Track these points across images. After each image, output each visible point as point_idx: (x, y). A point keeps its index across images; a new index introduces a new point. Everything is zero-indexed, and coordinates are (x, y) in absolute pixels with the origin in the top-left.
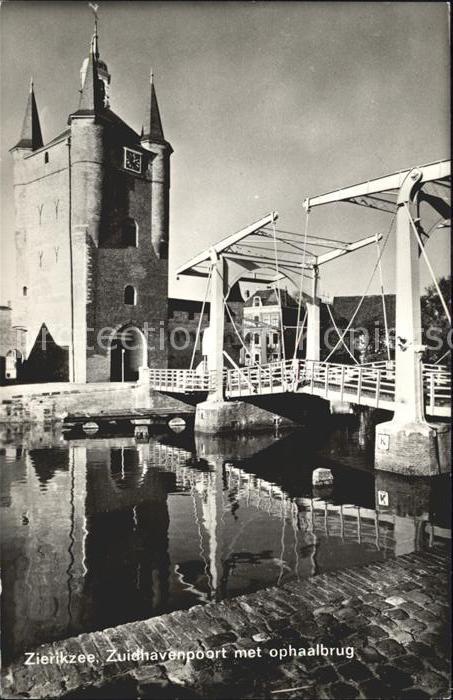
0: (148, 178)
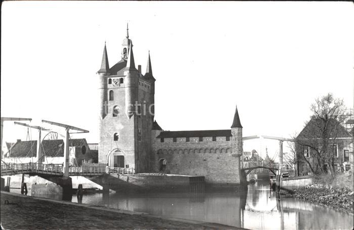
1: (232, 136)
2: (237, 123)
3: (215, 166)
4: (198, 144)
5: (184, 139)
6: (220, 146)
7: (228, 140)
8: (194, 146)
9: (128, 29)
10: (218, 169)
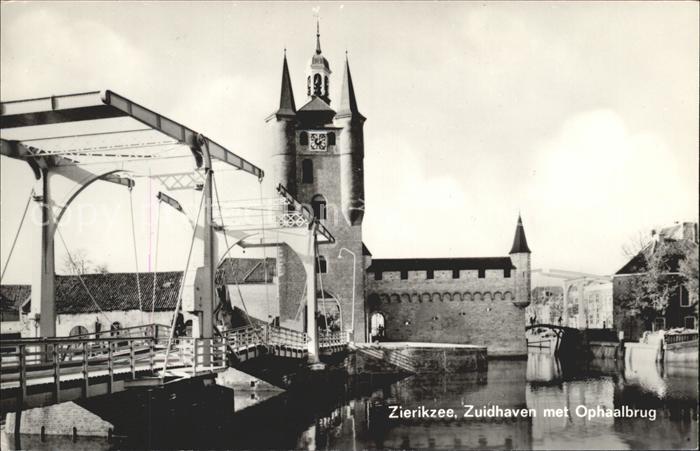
0: (335, 153)
1: (514, 268)
2: (521, 246)
3: (482, 325)
4: (450, 282)
5: (423, 274)
6: (494, 287)
7: (507, 275)
8: (441, 288)
9: (318, 36)
10: (487, 330)
